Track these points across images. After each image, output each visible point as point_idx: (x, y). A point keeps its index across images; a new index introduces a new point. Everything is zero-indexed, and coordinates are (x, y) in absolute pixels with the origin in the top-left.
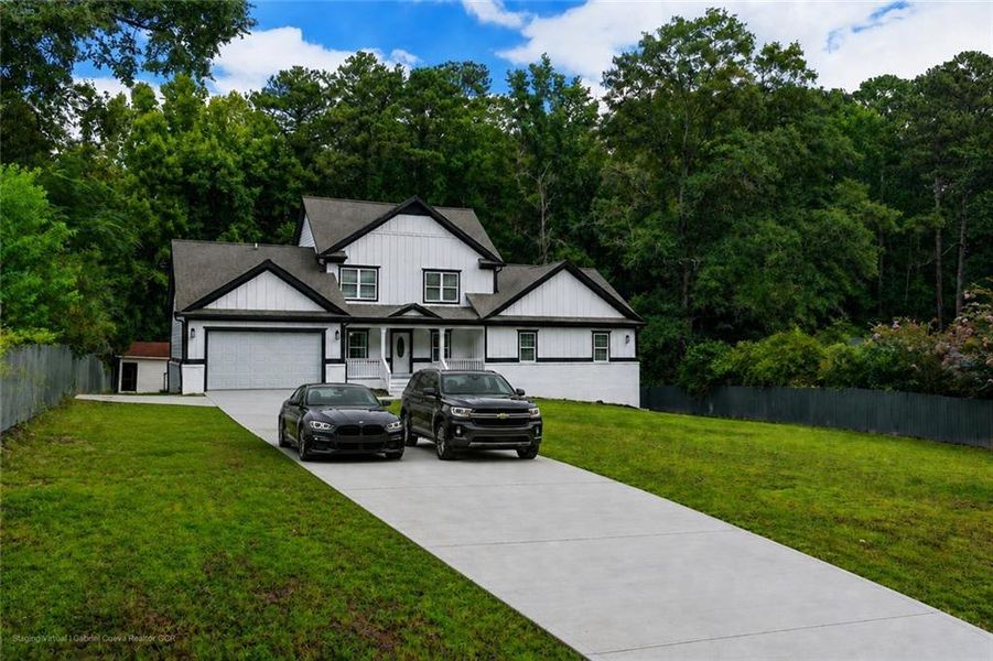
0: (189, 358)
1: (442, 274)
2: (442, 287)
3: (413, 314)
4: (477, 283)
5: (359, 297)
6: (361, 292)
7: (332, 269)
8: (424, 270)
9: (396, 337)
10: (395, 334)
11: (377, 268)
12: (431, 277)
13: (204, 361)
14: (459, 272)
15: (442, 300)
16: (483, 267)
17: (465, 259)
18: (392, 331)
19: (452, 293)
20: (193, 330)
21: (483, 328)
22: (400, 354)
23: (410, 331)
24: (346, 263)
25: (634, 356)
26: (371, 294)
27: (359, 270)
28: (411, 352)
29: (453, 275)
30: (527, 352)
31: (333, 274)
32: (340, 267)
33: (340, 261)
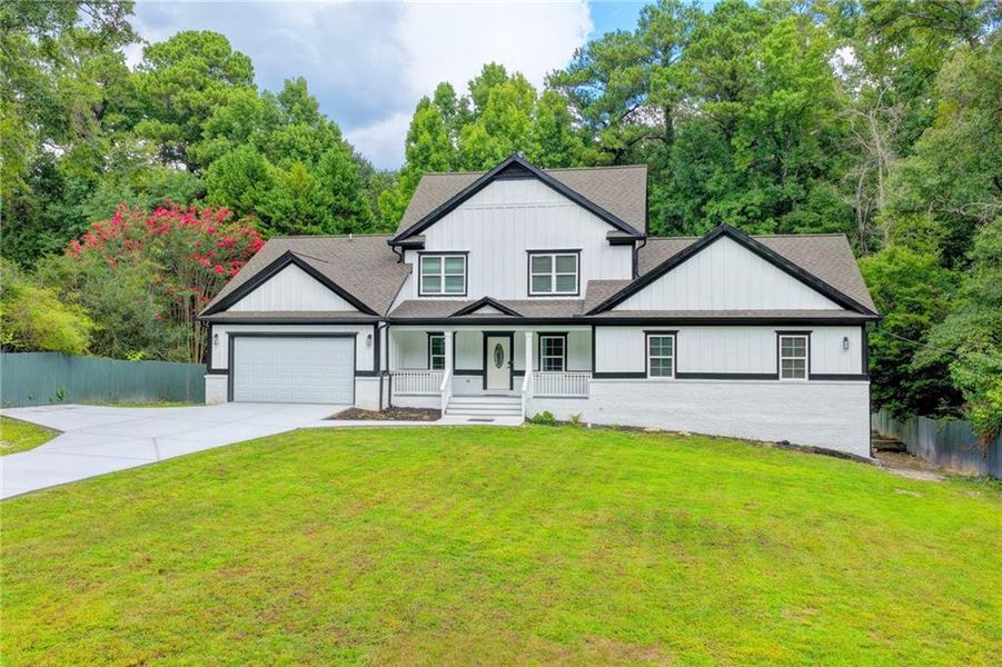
0: (213, 367)
1: (554, 256)
2: (554, 274)
3: (487, 312)
4: (608, 266)
5: (443, 292)
6: (446, 285)
7: (411, 257)
8: (530, 252)
9: (493, 342)
10: (490, 339)
11: (466, 253)
12: (538, 259)
13: (229, 372)
14: (578, 251)
15: (554, 291)
16: (614, 242)
17: (589, 234)
18: (487, 335)
19: (567, 282)
20: (216, 336)
21: (589, 328)
22: (499, 363)
23: (511, 335)
24: (428, 248)
25: (860, 372)
26: (459, 288)
27: (443, 257)
28: (511, 364)
29: (570, 257)
30: (661, 363)
31: (411, 265)
32: (420, 254)
33: (419, 247)
